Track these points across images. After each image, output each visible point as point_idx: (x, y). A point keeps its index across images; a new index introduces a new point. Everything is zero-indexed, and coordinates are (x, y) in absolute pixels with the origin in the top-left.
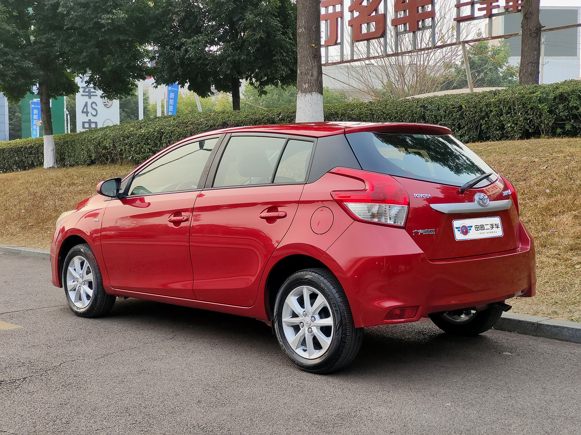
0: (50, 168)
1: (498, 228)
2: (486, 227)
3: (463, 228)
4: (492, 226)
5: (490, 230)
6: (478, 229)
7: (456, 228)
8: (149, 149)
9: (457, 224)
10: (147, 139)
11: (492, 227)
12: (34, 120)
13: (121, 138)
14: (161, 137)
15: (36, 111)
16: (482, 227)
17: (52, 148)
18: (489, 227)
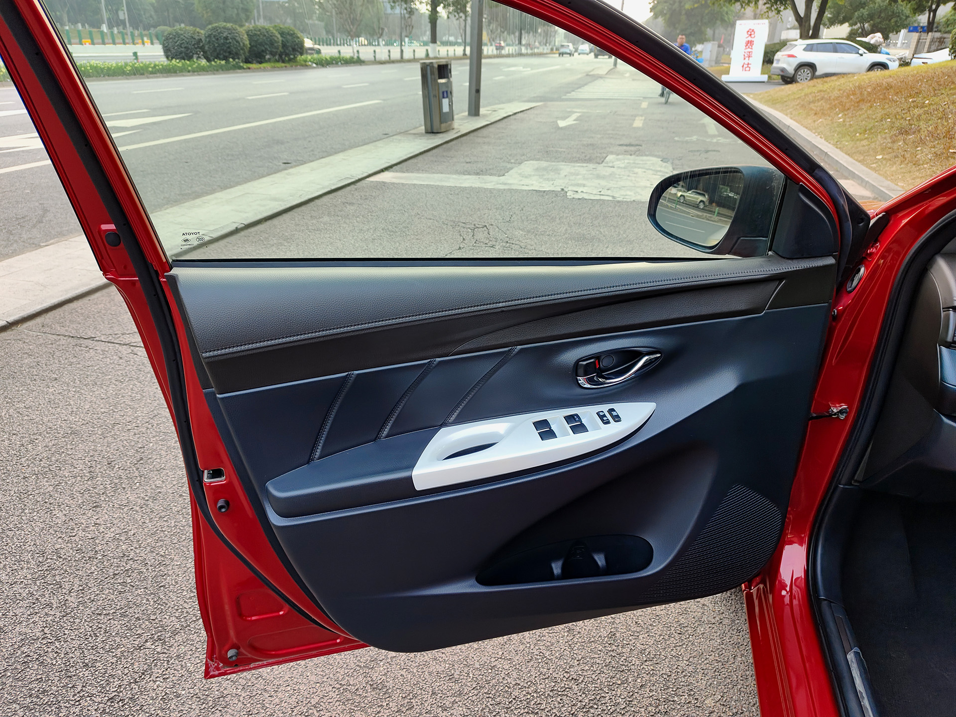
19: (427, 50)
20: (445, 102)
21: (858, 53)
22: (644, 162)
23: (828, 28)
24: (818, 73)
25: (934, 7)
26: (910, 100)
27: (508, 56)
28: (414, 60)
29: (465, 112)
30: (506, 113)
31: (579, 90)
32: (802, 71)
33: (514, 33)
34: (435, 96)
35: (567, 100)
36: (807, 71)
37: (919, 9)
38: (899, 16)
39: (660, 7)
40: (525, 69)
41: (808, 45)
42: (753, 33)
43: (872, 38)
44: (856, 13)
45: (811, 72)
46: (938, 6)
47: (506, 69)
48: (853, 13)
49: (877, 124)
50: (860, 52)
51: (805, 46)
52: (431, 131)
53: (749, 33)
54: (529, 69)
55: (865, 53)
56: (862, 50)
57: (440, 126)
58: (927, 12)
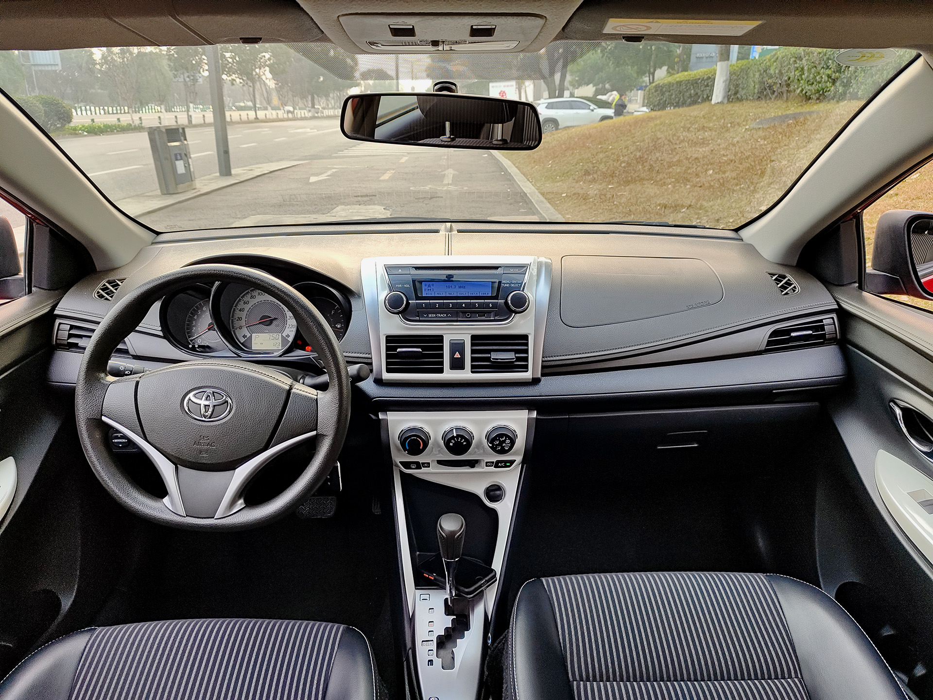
0: (718, 103)
10: (828, 59)
13: (792, 60)
17: (725, 78)
20: (180, 164)
21: (589, 109)
22: (367, 211)
23: (577, 88)
24: (560, 127)
25: (652, 70)
26: (599, 146)
27: (302, 119)
28: (205, 125)
29: (217, 173)
30: (261, 172)
31: (354, 148)
32: (548, 126)
34: (166, 159)
35: (336, 157)
36: (551, 125)
37: (641, 73)
40: (312, 131)
41: (549, 103)
42: (504, 94)
43: (610, 96)
44: (597, 76)
45: (554, 126)
46: (655, 70)
47: (292, 131)
48: (595, 76)
49: (573, 167)
50: (591, 108)
51: (547, 104)
52: (167, 192)
53: (501, 94)
54: (315, 130)
55: (595, 109)
56: (593, 106)
57: (176, 187)
58: (647, 75)
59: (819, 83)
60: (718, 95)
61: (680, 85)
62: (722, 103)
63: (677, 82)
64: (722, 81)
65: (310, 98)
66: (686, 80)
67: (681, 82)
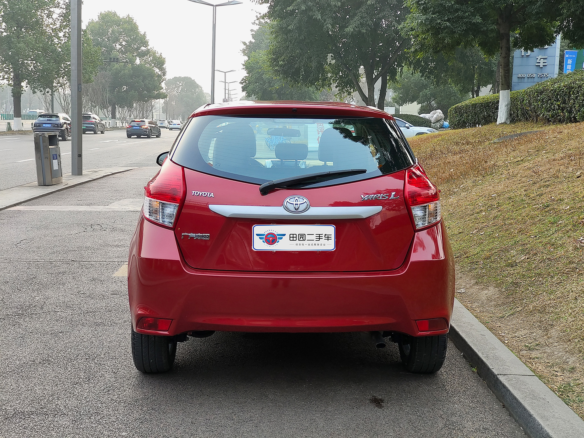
0: (502, 123)
1: (328, 239)
2: (308, 237)
3: (269, 236)
4: (319, 236)
5: (315, 242)
6: (295, 239)
7: (257, 235)
8: (558, 105)
9: (258, 229)
10: (558, 94)
11: (319, 238)
12: (568, 70)
14: (570, 92)
15: (570, 61)
16: (302, 237)
17: (506, 103)
18: (314, 237)
19: (9, 123)
20: (55, 162)
29: (70, 171)
30: (105, 173)
33: (106, 108)
34: (47, 158)
38: (455, 95)
39: (251, 87)
44: (421, 93)
48: (419, 93)
52: (43, 184)
57: (52, 180)
58: (470, 94)
59: (554, 110)
60: (502, 115)
61: (475, 107)
62: (505, 123)
63: (473, 105)
64: (504, 105)
65: (110, 108)
66: (480, 103)
67: (476, 104)
